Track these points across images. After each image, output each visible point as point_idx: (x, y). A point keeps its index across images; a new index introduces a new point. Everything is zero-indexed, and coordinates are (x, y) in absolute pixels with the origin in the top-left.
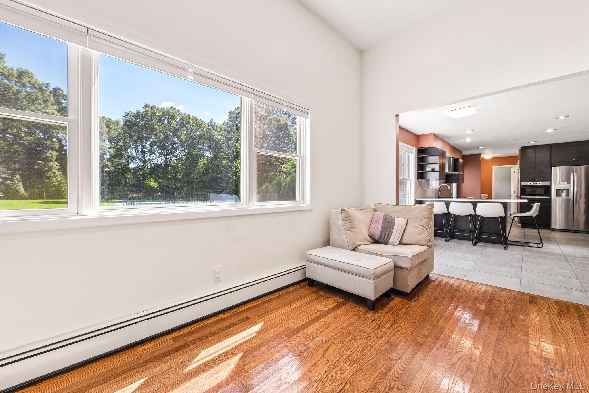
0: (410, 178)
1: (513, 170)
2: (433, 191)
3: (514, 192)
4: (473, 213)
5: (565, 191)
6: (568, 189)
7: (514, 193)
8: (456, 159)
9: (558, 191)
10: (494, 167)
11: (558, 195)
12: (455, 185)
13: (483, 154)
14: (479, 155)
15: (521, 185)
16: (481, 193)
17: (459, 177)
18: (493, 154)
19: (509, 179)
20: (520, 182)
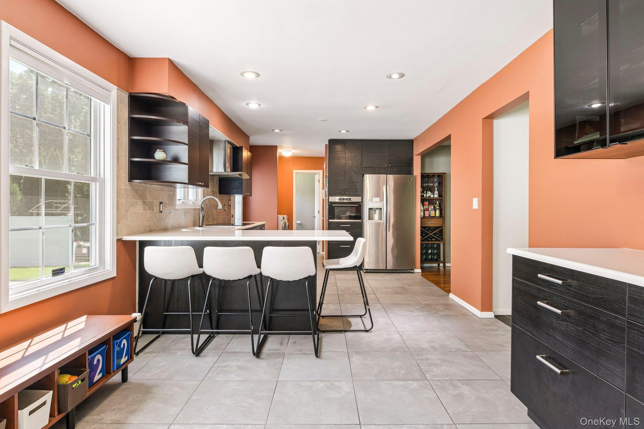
0: (102, 176)
1: (317, 177)
2: (186, 211)
3: (319, 211)
4: (256, 271)
5: (377, 211)
6: (381, 209)
7: (319, 213)
8: (238, 147)
9: (371, 211)
10: (295, 171)
11: (371, 217)
12: (238, 199)
13: (281, 147)
14: (275, 148)
15: (329, 201)
16: (279, 213)
17: (242, 183)
18: (294, 148)
19: (312, 191)
20: (327, 197)
